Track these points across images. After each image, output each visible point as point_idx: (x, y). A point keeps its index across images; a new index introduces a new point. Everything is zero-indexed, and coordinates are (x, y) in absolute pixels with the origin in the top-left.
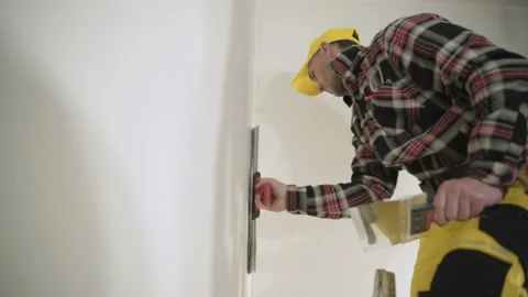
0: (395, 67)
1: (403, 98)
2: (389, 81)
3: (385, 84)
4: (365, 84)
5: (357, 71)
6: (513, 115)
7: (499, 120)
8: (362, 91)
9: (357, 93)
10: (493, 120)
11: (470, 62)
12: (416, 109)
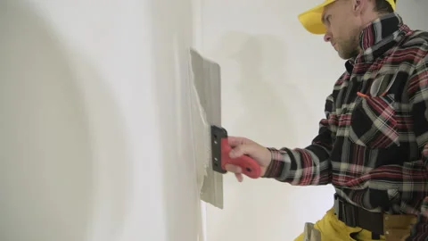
0: (407, 90)
2: (392, 96)
3: (385, 96)
4: (373, 75)
5: (380, 54)
8: (366, 77)
9: (361, 73)
12: (390, 141)
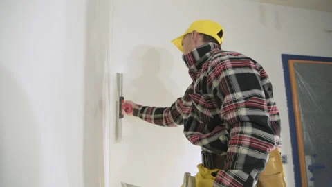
1: (204, 107)
2: (201, 91)
3: (198, 93)
6: (245, 176)
7: (235, 177)
10: (232, 175)
11: (238, 117)
